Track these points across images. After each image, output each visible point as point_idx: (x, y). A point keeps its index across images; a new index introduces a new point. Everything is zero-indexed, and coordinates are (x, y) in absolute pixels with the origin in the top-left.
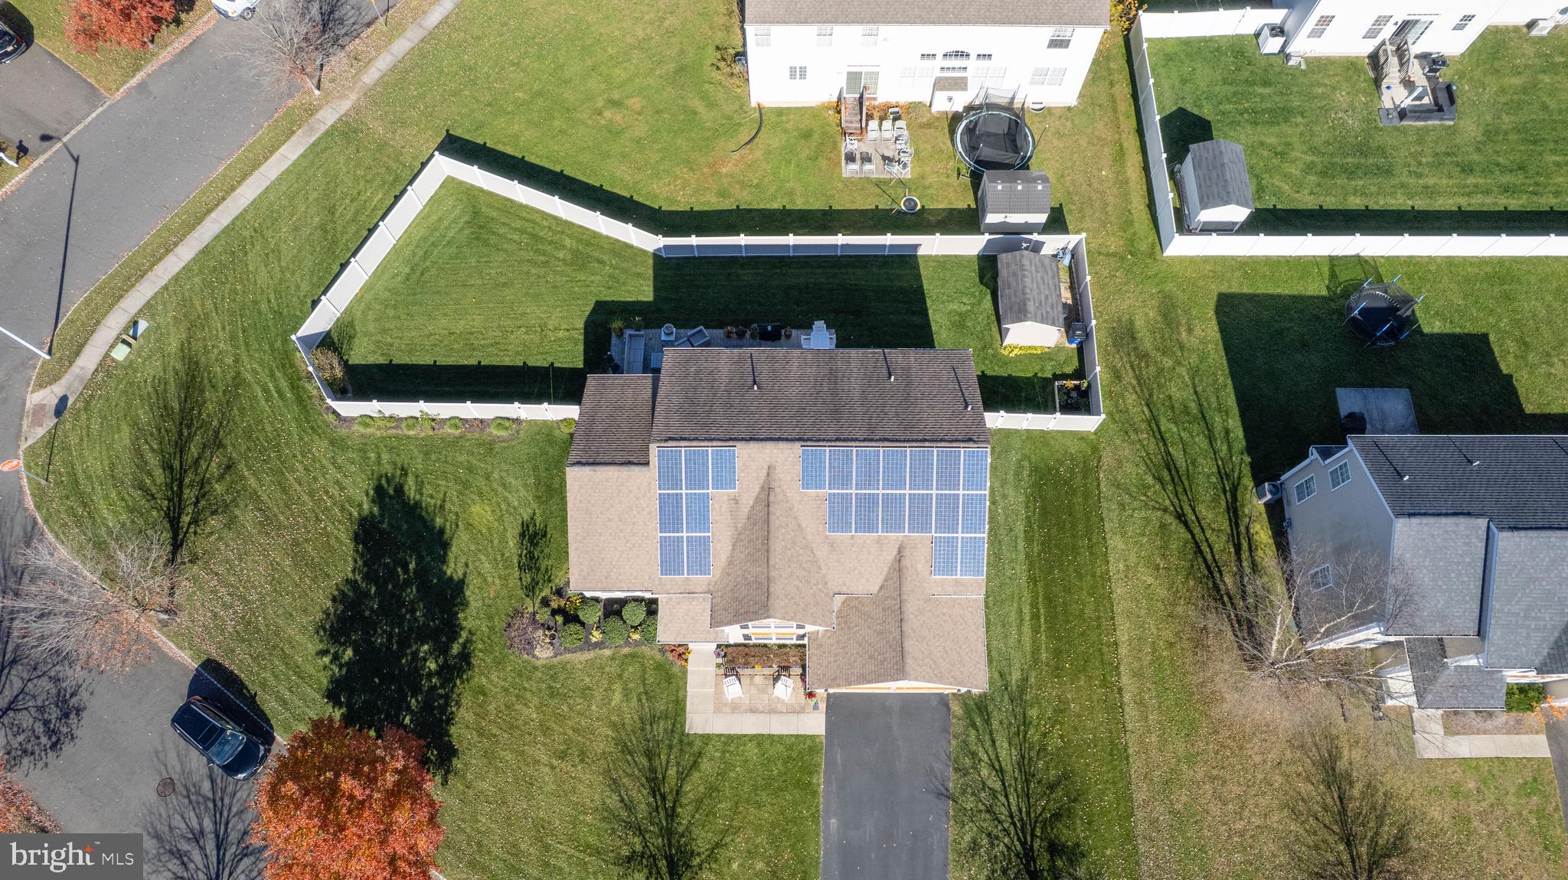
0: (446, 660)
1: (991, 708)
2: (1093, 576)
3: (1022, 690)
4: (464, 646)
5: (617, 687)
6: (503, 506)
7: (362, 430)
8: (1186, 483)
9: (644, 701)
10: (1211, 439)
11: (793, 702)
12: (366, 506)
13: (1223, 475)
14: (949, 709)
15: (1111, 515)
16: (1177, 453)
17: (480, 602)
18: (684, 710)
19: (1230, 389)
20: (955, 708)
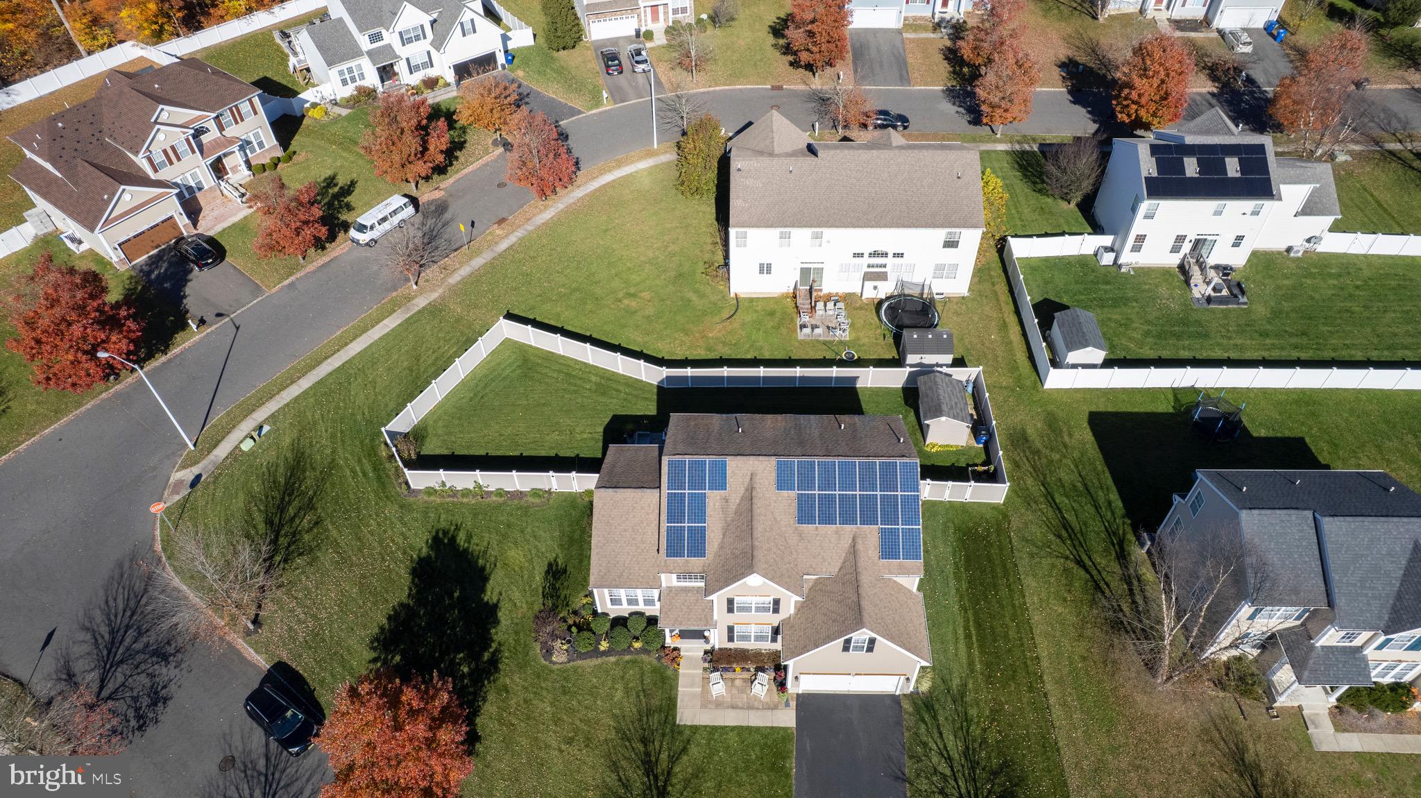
0: (477, 665)
1: (937, 707)
2: (1014, 606)
3: (962, 694)
4: (494, 654)
5: (619, 686)
6: (534, 552)
7: (426, 498)
8: (1081, 539)
9: (642, 697)
10: (1097, 507)
11: (768, 700)
12: (424, 550)
13: (1111, 533)
14: (901, 707)
15: (1023, 562)
16: (1070, 517)
17: (509, 622)
18: (675, 705)
19: (1108, 474)
20: (907, 705)
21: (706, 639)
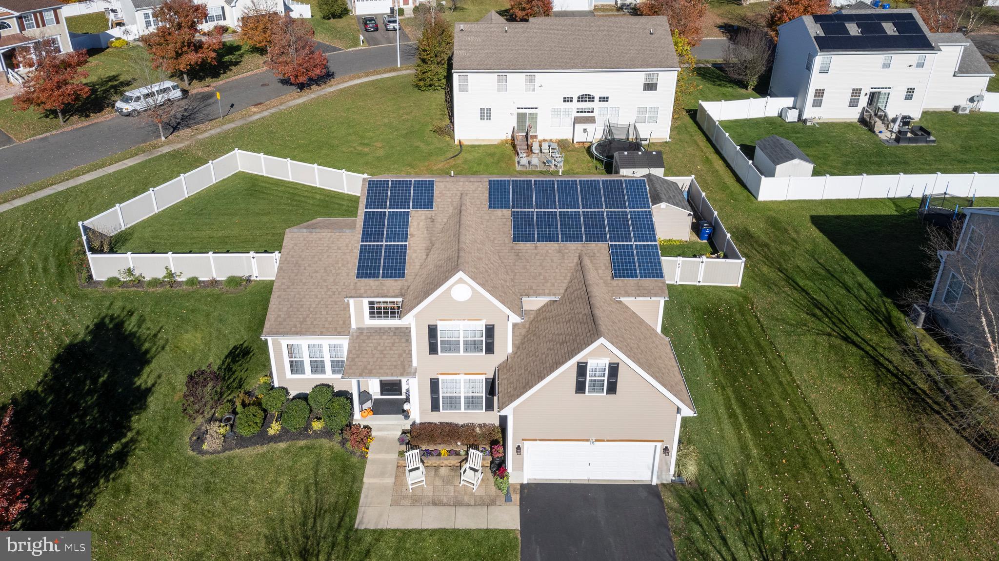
1: (710, 501)
2: (781, 383)
3: (743, 488)
4: (126, 445)
5: (285, 480)
8: (840, 316)
9: (312, 493)
10: (848, 289)
11: (482, 492)
13: (872, 311)
14: (662, 501)
16: (821, 298)
18: (356, 502)
20: (669, 499)
21: (406, 414)
